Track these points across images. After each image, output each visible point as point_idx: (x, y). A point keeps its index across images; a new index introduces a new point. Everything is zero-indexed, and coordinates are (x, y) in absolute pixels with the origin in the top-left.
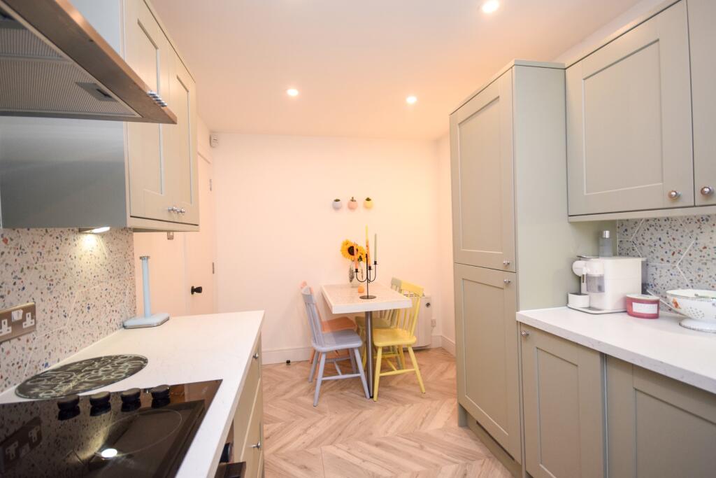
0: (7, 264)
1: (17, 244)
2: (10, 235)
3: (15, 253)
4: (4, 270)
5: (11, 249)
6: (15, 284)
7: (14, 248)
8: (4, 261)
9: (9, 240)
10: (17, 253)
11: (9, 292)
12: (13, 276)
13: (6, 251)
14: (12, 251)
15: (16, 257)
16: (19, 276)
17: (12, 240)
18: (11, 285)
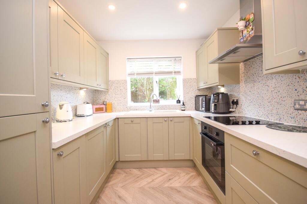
0: (300, 85)
1: (304, 78)
2: (301, 76)
3: (303, 81)
4: (299, 87)
5: (301, 80)
6: (303, 92)
7: (303, 80)
8: (299, 84)
9: (301, 77)
10: (304, 81)
11: (301, 95)
12: (303, 89)
13: (300, 81)
14: (302, 81)
15: (304, 83)
16: (305, 90)
17: (302, 77)
18: (302, 92)
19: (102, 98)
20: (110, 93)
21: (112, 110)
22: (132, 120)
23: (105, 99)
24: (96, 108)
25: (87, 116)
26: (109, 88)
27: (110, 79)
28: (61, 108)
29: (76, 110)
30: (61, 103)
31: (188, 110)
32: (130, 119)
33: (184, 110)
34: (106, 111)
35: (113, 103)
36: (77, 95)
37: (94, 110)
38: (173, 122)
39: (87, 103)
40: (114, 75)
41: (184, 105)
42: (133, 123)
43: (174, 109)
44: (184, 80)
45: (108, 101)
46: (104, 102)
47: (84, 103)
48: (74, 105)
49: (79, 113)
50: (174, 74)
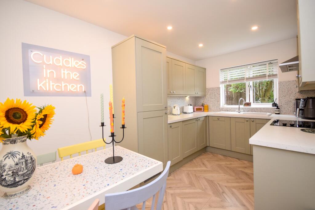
19: (202, 101)
20: (207, 97)
21: (208, 110)
22: (219, 118)
23: (204, 102)
24: (196, 109)
25: (189, 113)
26: (206, 94)
27: (207, 87)
28: (174, 108)
29: (183, 109)
30: (175, 105)
31: (285, 114)
32: (217, 117)
33: (279, 114)
34: (204, 111)
35: (209, 105)
36: (184, 100)
37: (195, 109)
38: (254, 123)
39: (191, 105)
40: (210, 84)
41: (279, 109)
42: (220, 120)
43: (266, 112)
44: (280, 83)
45: (205, 104)
46: (202, 104)
47: (189, 105)
48: (182, 106)
49: (184, 111)
50: (268, 78)
